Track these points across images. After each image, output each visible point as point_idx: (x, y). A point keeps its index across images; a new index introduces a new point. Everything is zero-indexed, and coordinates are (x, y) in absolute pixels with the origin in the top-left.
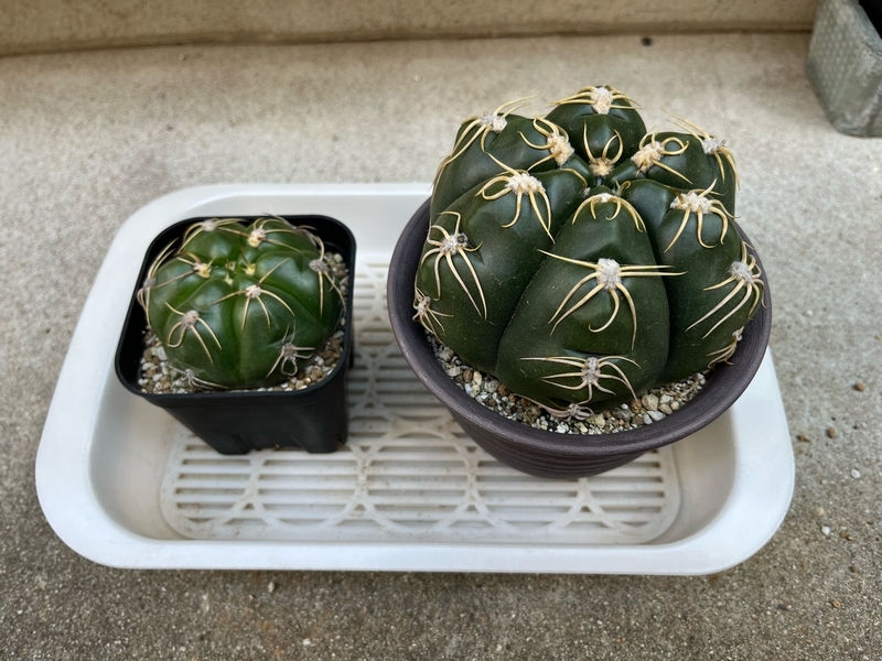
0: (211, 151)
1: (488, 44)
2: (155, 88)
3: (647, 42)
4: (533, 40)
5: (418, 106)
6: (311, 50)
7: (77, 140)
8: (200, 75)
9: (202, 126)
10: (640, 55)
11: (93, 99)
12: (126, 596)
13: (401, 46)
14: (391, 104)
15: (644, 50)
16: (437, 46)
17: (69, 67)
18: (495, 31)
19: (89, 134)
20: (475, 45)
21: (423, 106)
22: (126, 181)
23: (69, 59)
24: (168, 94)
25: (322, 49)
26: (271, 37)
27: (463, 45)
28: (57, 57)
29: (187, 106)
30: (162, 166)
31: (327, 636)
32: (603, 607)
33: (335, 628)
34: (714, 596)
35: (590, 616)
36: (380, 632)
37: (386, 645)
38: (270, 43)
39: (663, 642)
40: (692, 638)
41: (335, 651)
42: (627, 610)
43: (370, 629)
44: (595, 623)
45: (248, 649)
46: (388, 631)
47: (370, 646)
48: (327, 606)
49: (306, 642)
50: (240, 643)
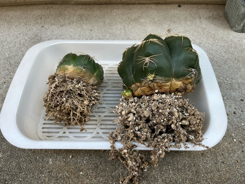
0: (55, 33)
1: (135, 6)
2: (39, 16)
3: (180, 6)
4: (148, 5)
5: (115, 22)
6: (84, 6)
7: (16, 30)
8: (52, 12)
9: (52, 26)
10: (178, 10)
11: (20, 19)
12: (26, 159)
13: (110, 6)
14: (107, 21)
15: (179, 8)
16: (120, 6)
17: (14, 10)
18: (137, 2)
19: (19, 28)
20: (131, 6)
21: (116, 22)
22: (29, 41)
23: (14, 8)
24: (42, 17)
25: (88, 6)
26: (73, 2)
27: (128, 6)
28: (11, 7)
29: (48, 21)
30: (40, 37)
31: (87, 171)
32: (170, 162)
33: (90, 169)
34: (203, 159)
35: (167, 165)
36: (104, 170)
37: (105, 174)
38: (73, 4)
39: (188, 173)
40: (197, 171)
41: (90, 176)
42: (177, 163)
43: (101, 169)
44: (168, 167)
45: (63, 175)
46: (106, 169)
47: (101, 174)
48: (87, 162)
49: (81, 173)
50: (61, 173)
